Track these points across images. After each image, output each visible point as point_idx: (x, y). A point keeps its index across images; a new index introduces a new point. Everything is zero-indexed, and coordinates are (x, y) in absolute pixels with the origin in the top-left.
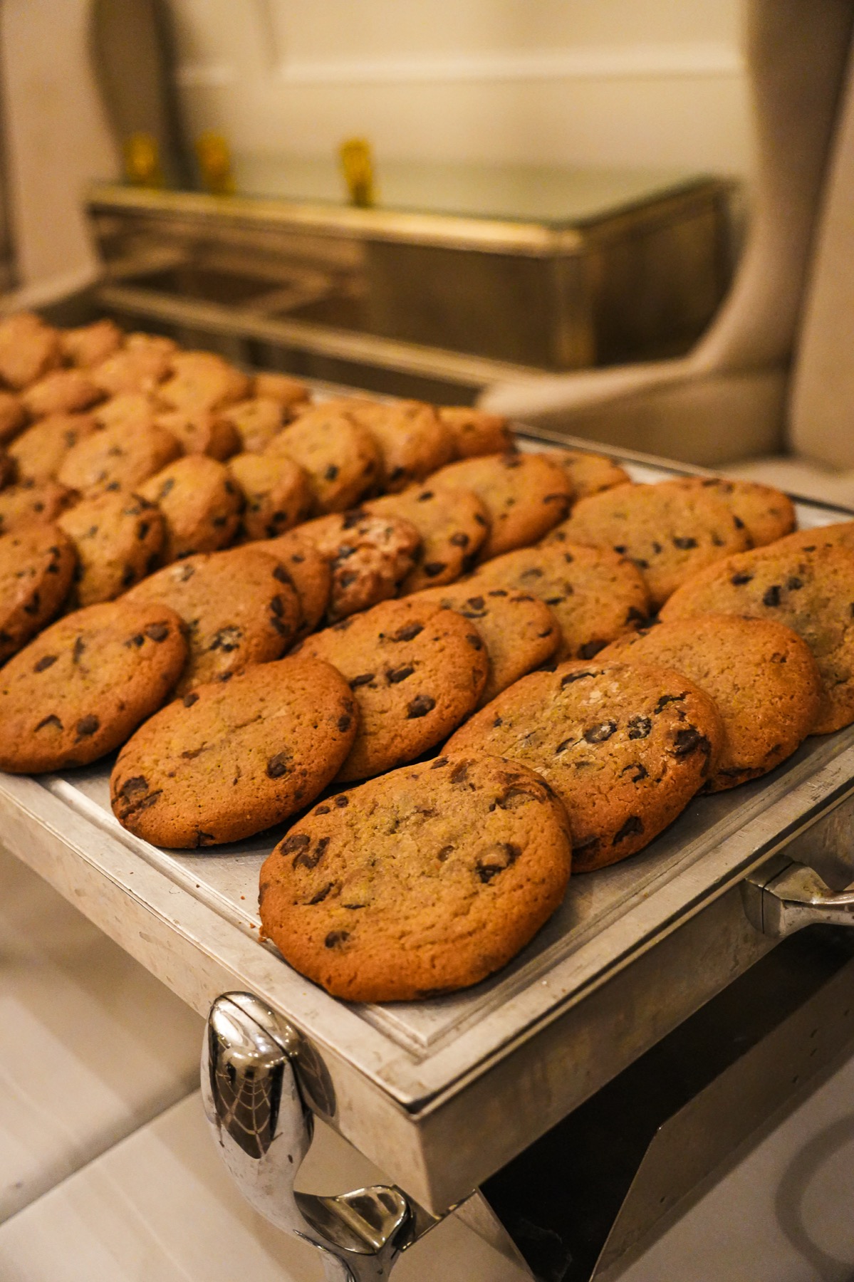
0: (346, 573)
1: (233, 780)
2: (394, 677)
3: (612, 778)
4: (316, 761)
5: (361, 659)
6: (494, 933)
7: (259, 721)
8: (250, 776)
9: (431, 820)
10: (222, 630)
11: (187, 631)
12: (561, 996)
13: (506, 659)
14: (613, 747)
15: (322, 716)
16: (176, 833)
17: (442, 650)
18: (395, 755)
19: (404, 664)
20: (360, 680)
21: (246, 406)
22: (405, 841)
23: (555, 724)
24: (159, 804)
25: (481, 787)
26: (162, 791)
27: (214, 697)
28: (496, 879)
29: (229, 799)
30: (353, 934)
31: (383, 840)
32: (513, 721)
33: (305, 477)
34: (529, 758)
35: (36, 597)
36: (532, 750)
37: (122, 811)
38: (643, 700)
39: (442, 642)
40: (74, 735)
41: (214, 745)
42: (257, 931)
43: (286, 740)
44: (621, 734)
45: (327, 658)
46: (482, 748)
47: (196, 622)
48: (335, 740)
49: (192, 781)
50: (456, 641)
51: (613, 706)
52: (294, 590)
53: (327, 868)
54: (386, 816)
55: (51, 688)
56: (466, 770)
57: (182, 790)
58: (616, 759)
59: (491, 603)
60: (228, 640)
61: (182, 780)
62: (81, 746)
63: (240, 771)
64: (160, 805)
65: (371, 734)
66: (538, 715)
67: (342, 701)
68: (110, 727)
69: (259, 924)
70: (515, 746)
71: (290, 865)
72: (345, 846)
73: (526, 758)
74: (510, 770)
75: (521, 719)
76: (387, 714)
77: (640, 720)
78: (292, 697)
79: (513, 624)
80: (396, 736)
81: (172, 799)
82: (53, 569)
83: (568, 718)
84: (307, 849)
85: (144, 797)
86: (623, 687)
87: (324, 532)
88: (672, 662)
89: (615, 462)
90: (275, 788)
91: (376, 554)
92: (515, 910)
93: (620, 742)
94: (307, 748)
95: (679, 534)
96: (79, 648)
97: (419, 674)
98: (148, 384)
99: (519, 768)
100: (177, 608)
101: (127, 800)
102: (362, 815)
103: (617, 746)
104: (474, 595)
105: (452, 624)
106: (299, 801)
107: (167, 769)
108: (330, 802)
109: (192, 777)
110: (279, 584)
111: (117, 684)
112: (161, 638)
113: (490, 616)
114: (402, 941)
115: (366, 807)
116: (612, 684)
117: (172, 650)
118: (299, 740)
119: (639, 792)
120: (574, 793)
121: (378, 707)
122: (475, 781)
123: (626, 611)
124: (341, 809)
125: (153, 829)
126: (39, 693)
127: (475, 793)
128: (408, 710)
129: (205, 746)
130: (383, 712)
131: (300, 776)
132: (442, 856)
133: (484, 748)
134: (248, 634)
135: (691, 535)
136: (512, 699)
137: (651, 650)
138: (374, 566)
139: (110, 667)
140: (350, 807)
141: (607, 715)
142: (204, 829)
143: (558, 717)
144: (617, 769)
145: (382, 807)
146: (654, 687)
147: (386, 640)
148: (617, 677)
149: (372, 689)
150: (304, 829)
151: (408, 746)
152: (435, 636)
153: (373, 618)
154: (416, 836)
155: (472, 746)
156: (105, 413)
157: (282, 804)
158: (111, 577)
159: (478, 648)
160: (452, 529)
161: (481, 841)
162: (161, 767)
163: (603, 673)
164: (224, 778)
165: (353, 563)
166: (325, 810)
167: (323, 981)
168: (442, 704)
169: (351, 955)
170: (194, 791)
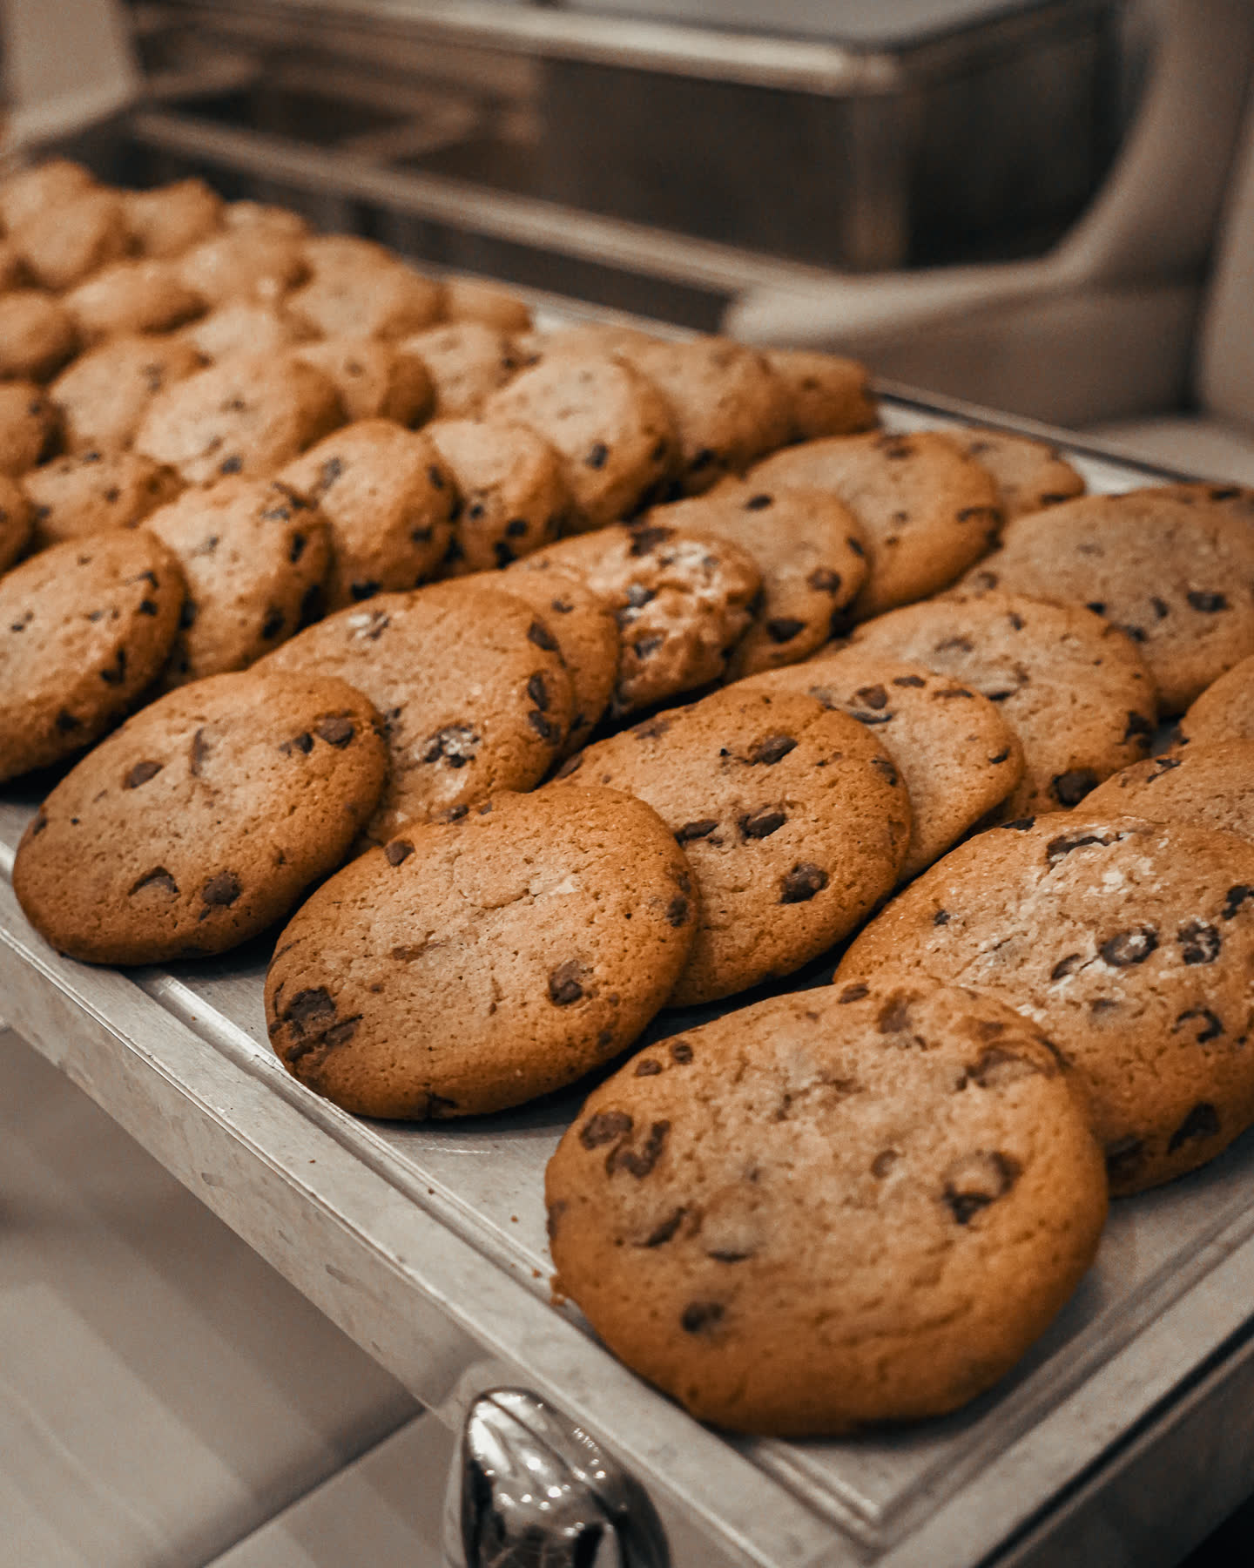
0: (641, 634)
1: (488, 1005)
2: (756, 827)
3: (1161, 1033)
4: (635, 979)
5: (690, 793)
6: (990, 1320)
7: (526, 899)
8: (519, 1001)
9: (851, 1100)
10: (446, 729)
11: (385, 727)
12: (1109, 1437)
13: (936, 800)
14: (1156, 976)
15: (640, 897)
16: (390, 1095)
17: (833, 784)
18: (762, 966)
19: (767, 806)
20: (691, 830)
21: (440, 335)
22: (806, 1137)
23: (1043, 926)
24: (357, 1040)
25: (937, 1045)
26: (360, 1017)
27: (441, 852)
28: (982, 1218)
29: (484, 1038)
30: (733, 1308)
31: (765, 1130)
32: (967, 918)
33: (556, 460)
34: (1003, 986)
35: (120, 654)
36: (1008, 972)
37: (290, 1048)
38: (1199, 893)
39: (833, 769)
40: (197, 905)
41: (448, 939)
42: (545, 1284)
43: (580, 938)
44: (1169, 953)
45: (628, 787)
46: (918, 963)
47: (397, 712)
48: (663, 941)
49: (416, 1003)
50: (857, 770)
51: (1147, 900)
52: (562, 663)
53: (670, 1179)
54: (767, 1086)
55: (153, 819)
56: (904, 1012)
57: (398, 1018)
58: (1163, 998)
59: (901, 699)
60: (454, 747)
61: (396, 999)
62: (209, 923)
63: (500, 990)
64: (359, 1043)
65: (718, 927)
66: (1011, 907)
67: (670, 871)
68: (261, 892)
69: (550, 1269)
70: (976, 963)
71: (601, 1169)
72: (698, 1138)
73: (997, 986)
74: (983, 1015)
75: (981, 914)
76: (745, 894)
77: (1199, 930)
78: (582, 859)
79: (942, 738)
80: (762, 932)
81: (380, 1034)
82: (148, 607)
83: (1067, 917)
84: (628, 1140)
85: (329, 1026)
86: (1162, 866)
87: (598, 559)
88: (1227, 819)
89: (1056, 451)
90: (564, 1025)
91: (691, 601)
92: (1024, 1280)
93: (1166, 967)
94: (618, 955)
95: (1195, 586)
96: (199, 750)
97: (795, 825)
98: (269, 287)
99: (999, 1010)
100: (364, 686)
101: (299, 1029)
102: (724, 1082)
103: (1164, 975)
104: (867, 684)
105: (847, 738)
106: (606, 1047)
107: (366, 977)
108: (659, 1052)
109: (412, 995)
110: (537, 650)
111: (271, 818)
112: (343, 742)
113: (899, 723)
114: (824, 1327)
115: (728, 1065)
116: (1140, 861)
117: (361, 763)
118: (603, 939)
119: (1211, 1060)
120: (1096, 1057)
121: (728, 881)
122: (922, 1031)
123: (1125, 719)
124: (682, 1067)
125: (348, 1084)
126: (133, 826)
127: (924, 1055)
128: (781, 889)
129: (432, 938)
130: (737, 889)
131: (608, 1005)
132: (879, 1168)
133: (923, 963)
134: (490, 738)
135: (1217, 588)
136: (960, 876)
137: (1188, 795)
138: (687, 622)
139: (256, 787)
140: (697, 1066)
141: (1136, 916)
142: (440, 1090)
143: (1048, 914)
144: (1168, 1016)
145: (756, 1068)
146: (1216, 870)
147: (731, 760)
148: (1145, 846)
149: (715, 848)
150: (619, 1102)
151: (784, 951)
152: (819, 759)
153: (705, 720)
154: (826, 1128)
155: (899, 958)
156: (207, 335)
157: (578, 1052)
158: (243, 623)
159: (893, 783)
160: (811, 562)
161: (944, 1146)
162: (355, 973)
163: (1119, 839)
164: (470, 1000)
165: (652, 615)
166: (653, 1067)
167: (682, 1393)
168: (840, 881)
169: (731, 1348)
170: (419, 1021)
